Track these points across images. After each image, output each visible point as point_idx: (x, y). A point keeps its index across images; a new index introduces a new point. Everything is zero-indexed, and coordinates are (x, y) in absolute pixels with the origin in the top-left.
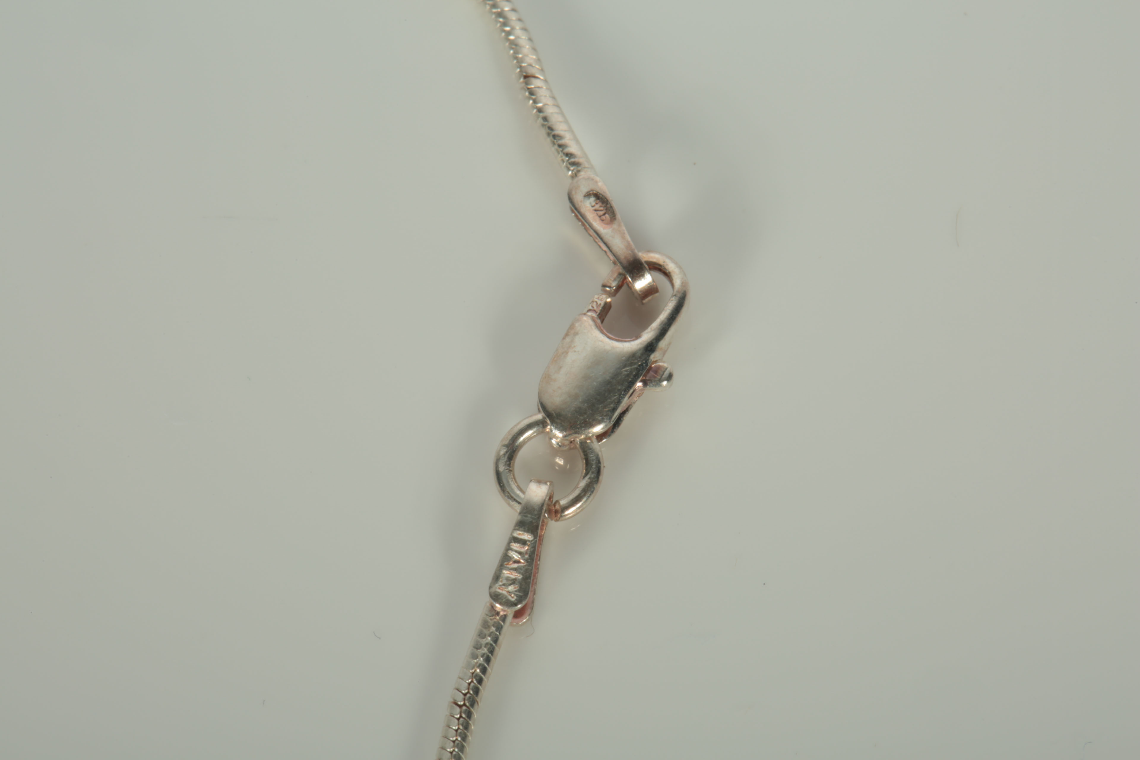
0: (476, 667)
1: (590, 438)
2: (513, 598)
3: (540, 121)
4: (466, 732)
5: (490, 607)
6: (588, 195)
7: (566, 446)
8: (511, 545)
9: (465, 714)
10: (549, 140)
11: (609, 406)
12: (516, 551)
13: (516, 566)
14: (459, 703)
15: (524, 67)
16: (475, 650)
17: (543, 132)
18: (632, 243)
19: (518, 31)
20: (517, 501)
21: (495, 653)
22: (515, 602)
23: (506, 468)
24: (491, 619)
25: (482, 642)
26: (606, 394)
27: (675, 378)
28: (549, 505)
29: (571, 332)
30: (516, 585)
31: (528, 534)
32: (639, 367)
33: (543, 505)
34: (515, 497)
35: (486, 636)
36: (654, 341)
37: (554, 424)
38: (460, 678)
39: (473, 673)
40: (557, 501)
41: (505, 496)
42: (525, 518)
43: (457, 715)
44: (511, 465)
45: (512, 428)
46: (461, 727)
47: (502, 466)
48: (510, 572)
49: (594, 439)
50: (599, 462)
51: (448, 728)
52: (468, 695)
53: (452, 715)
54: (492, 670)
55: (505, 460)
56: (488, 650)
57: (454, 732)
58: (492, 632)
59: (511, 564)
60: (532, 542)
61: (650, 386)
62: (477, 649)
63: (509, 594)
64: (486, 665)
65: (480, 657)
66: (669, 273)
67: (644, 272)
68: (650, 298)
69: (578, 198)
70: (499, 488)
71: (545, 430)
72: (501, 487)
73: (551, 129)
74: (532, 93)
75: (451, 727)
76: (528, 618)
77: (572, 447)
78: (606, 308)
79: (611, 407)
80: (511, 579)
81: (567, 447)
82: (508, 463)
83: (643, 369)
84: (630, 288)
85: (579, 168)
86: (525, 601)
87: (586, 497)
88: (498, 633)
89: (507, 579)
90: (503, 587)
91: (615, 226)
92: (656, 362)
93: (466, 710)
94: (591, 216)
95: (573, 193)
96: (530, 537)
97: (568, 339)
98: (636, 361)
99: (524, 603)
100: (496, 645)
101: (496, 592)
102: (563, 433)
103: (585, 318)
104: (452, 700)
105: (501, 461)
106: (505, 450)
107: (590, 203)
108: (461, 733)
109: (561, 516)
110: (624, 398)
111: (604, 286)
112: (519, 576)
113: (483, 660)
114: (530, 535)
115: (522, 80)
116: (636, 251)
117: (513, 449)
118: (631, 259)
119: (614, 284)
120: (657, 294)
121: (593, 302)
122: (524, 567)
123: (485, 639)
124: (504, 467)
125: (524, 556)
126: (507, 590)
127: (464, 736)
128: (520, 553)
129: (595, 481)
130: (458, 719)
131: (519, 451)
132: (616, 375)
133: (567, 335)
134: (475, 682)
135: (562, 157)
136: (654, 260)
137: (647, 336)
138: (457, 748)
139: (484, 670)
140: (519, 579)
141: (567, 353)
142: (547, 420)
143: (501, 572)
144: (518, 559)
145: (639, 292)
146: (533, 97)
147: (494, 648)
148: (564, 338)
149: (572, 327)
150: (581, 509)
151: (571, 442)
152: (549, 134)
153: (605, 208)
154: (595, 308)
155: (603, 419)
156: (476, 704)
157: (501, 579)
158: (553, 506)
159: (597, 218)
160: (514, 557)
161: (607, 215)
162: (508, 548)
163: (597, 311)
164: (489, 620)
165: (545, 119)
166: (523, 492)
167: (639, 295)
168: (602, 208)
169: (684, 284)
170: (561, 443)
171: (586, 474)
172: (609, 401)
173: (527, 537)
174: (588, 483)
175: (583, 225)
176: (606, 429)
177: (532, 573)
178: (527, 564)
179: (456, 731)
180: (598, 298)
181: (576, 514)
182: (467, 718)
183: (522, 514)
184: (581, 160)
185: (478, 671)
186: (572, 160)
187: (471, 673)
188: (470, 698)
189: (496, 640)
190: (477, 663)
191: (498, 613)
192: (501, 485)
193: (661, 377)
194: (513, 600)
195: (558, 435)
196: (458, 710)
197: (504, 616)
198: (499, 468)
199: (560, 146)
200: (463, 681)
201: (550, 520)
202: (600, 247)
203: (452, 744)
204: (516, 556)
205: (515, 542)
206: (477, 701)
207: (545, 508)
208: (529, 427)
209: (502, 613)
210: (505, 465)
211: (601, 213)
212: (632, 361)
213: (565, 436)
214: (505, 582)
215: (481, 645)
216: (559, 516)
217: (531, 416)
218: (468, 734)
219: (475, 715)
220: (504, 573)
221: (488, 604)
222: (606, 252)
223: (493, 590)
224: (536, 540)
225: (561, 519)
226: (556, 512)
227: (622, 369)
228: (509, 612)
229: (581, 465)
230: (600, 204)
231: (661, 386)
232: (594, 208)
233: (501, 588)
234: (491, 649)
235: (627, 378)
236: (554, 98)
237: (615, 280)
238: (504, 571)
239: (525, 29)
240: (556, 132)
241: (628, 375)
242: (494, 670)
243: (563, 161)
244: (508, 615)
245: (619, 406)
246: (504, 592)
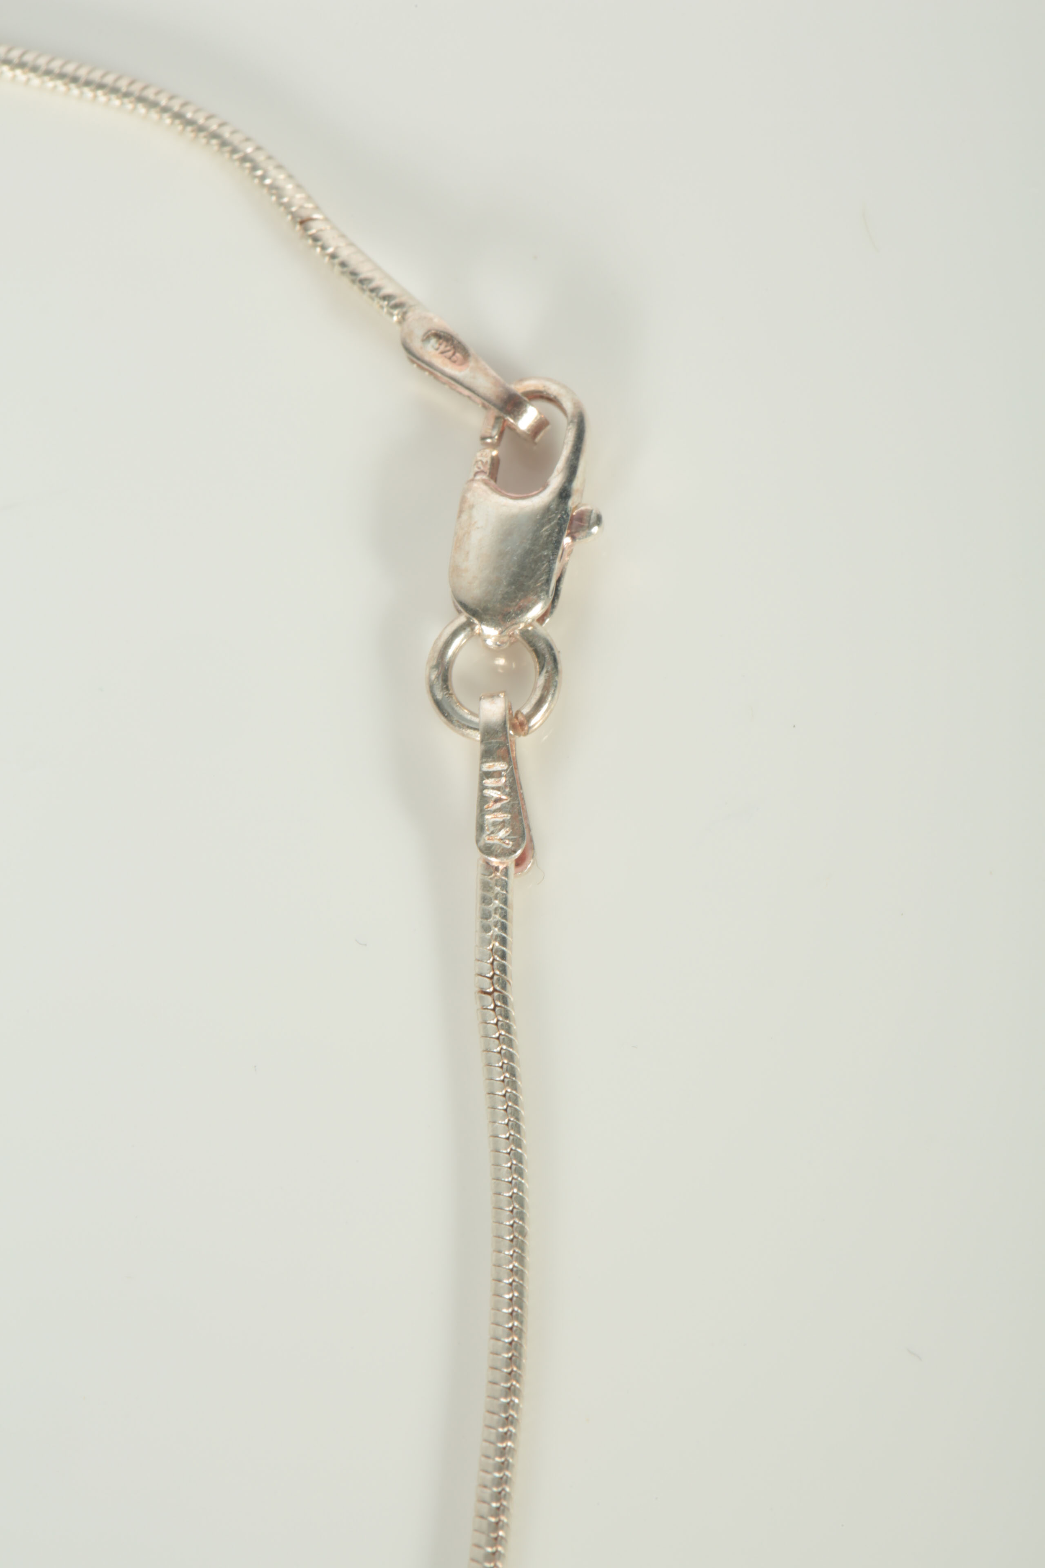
0: (492, 941)
1: (530, 624)
2: (509, 845)
3: (338, 269)
4: (508, 1021)
5: (484, 863)
6: (427, 338)
7: (505, 643)
8: (485, 783)
9: (500, 1001)
10: (356, 288)
11: (541, 579)
12: (493, 788)
13: (498, 805)
14: (488, 990)
15: (296, 211)
16: (485, 921)
17: (346, 281)
18: (499, 377)
19: (272, 171)
20: (471, 728)
21: (509, 916)
22: (513, 849)
23: (445, 693)
24: (491, 879)
25: (491, 909)
26: (533, 566)
27: (604, 519)
28: (511, 720)
29: (463, 506)
30: (507, 827)
31: (500, 763)
32: (559, 522)
33: (505, 723)
34: (467, 724)
35: (493, 900)
36: (567, 484)
37: (483, 622)
38: (478, 960)
39: (492, 950)
40: (518, 712)
41: (455, 726)
42: (489, 745)
43: (490, 1005)
44: (450, 687)
45: (435, 644)
46: (500, 1018)
47: (439, 693)
48: (494, 815)
49: (536, 624)
50: (550, 648)
51: (485, 1024)
52: (495, 977)
53: (485, 1007)
54: (512, 938)
55: (441, 684)
56: (500, 916)
57: (495, 1027)
58: (497, 894)
59: (493, 805)
60: (508, 771)
61: (580, 539)
62: (487, 919)
63: (502, 841)
64: (504, 935)
65: (493, 928)
66: (555, 397)
67: (526, 406)
68: (542, 434)
69: (416, 345)
70: (445, 720)
71: (475, 632)
72: (446, 717)
73: (354, 274)
74: (315, 239)
75: (488, 1022)
76: (532, 861)
77: (512, 641)
78: (495, 463)
79: (543, 579)
80: (498, 823)
81: (508, 644)
82: (445, 686)
83: (565, 522)
84: (513, 429)
85: (404, 309)
86: (523, 843)
87: (551, 695)
88: (505, 892)
89: (494, 824)
90: (492, 835)
91: (472, 364)
92: (576, 507)
93: (499, 995)
94: (439, 362)
95: (408, 341)
96: (504, 765)
97: (464, 517)
98: (554, 515)
99: (523, 846)
100: (507, 907)
101: (485, 844)
102: (498, 629)
103: (475, 485)
104: (477, 989)
105: (435, 687)
106: (436, 673)
107: (433, 346)
108: (502, 1025)
109: (530, 728)
110: (555, 563)
111: (483, 438)
112: (507, 816)
113: (499, 930)
114: (503, 763)
115: (298, 227)
116: (508, 385)
117: (445, 668)
118: (505, 397)
119: (495, 433)
120: (548, 428)
121: (477, 462)
122: (508, 804)
123: (492, 904)
124: (441, 693)
125: (504, 791)
126: (498, 838)
127: (507, 1027)
128: (498, 789)
129: (554, 673)
130: (494, 1010)
131: (452, 667)
132: (535, 539)
133: (461, 511)
134: (498, 959)
135: (378, 303)
136: (532, 388)
137: (556, 481)
138: (505, 1044)
139: (504, 941)
140: (508, 820)
141: (469, 533)
142: (473, 620)
143: (484, 818)
144: (498, 796)
145: (527, 432)
146: (320, 243)
147: (506, 912)
148: (459, 517)
149: (463, 500)
150: (549, 711)
151: (510, 636)
152: (353, 281)
153: (452, 346)
154: (482, 468)
155: (539, 597)
156: (508, 985)
157: (486, 828)
158: (515, 719)
159: (447, 361)
160: (492, 797)
161: (458, 355)
162: (483, 788)
163: (485, 471)
164: (490, 880)
165: (343, 264)
166: (477, 715)
167: (528, 435)
168: (448, 348)
169: (577, 405)
170: (500, 642)
171: (542, 668)
172: (539, 573)
173: (500, 766)
174: (547, 678)
175: (431, 373)
176: (546, 608)
177: (520, 807)
178: (511, 798)
179: (496, 1024)
180: (482, 455)
181: (545, 720)
182: (503, 1006)
183: (484, 742)
184: (403, 299)
185: (497, 944)
186: (393, 302)
187: (489, 950)
188: (498, 980)
189: (505, 901)
190: (492, 935)
191: (497, 869)
192: (446, 715)
193: (589, 523)
194: (510, 846)
195: (490, 633)
196: (489, 998)
197: (505, 870)
198: (436, 696)
199: (372, 290)
200: (484, 963)
201: (517, 737)
202: (460, 393)
203: (497, 1041)
204: (495, 794)
205: (488, 778)
206: (508, 981)
207: (508, 726)
208: (455, 634)
209: (501, 867)
210: (442, 689)
211: (450, 354)
212: (550, 517)
213: (501, 633)
214: (492, 829)
215: (490, 912)
216: (526, 728)
217: (452, 622)
218: (511, 1023)
219: (511, 998)
220: (488, 819)
221: (481, 862)
222: (469, 397)
223: (482, 843)
224: (511, 767)
225: (530, 731)
226: (522, 724)
227: (541, 530)
228: (510, 863)
229: (530, 659)
230: (444, 344)
231: (591, 534)
232: (439, 351)
233: (491, 838)
234: (504, 914)
235: (550, 539)
236: (343, 236)
237: (494, 427)
238: (487, 817)
239: (279, 167)
240: (362, 276)
241: (550, 535)
242: (515, 936)
243: (382, 307)
244: (509, 866)
245: (552, 576)
246: (496, 842)
